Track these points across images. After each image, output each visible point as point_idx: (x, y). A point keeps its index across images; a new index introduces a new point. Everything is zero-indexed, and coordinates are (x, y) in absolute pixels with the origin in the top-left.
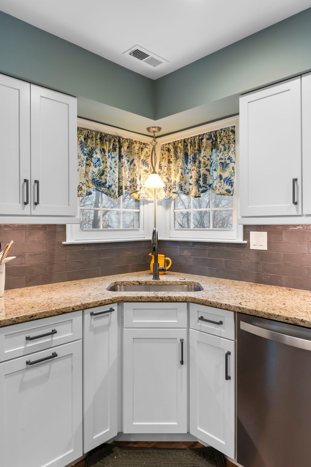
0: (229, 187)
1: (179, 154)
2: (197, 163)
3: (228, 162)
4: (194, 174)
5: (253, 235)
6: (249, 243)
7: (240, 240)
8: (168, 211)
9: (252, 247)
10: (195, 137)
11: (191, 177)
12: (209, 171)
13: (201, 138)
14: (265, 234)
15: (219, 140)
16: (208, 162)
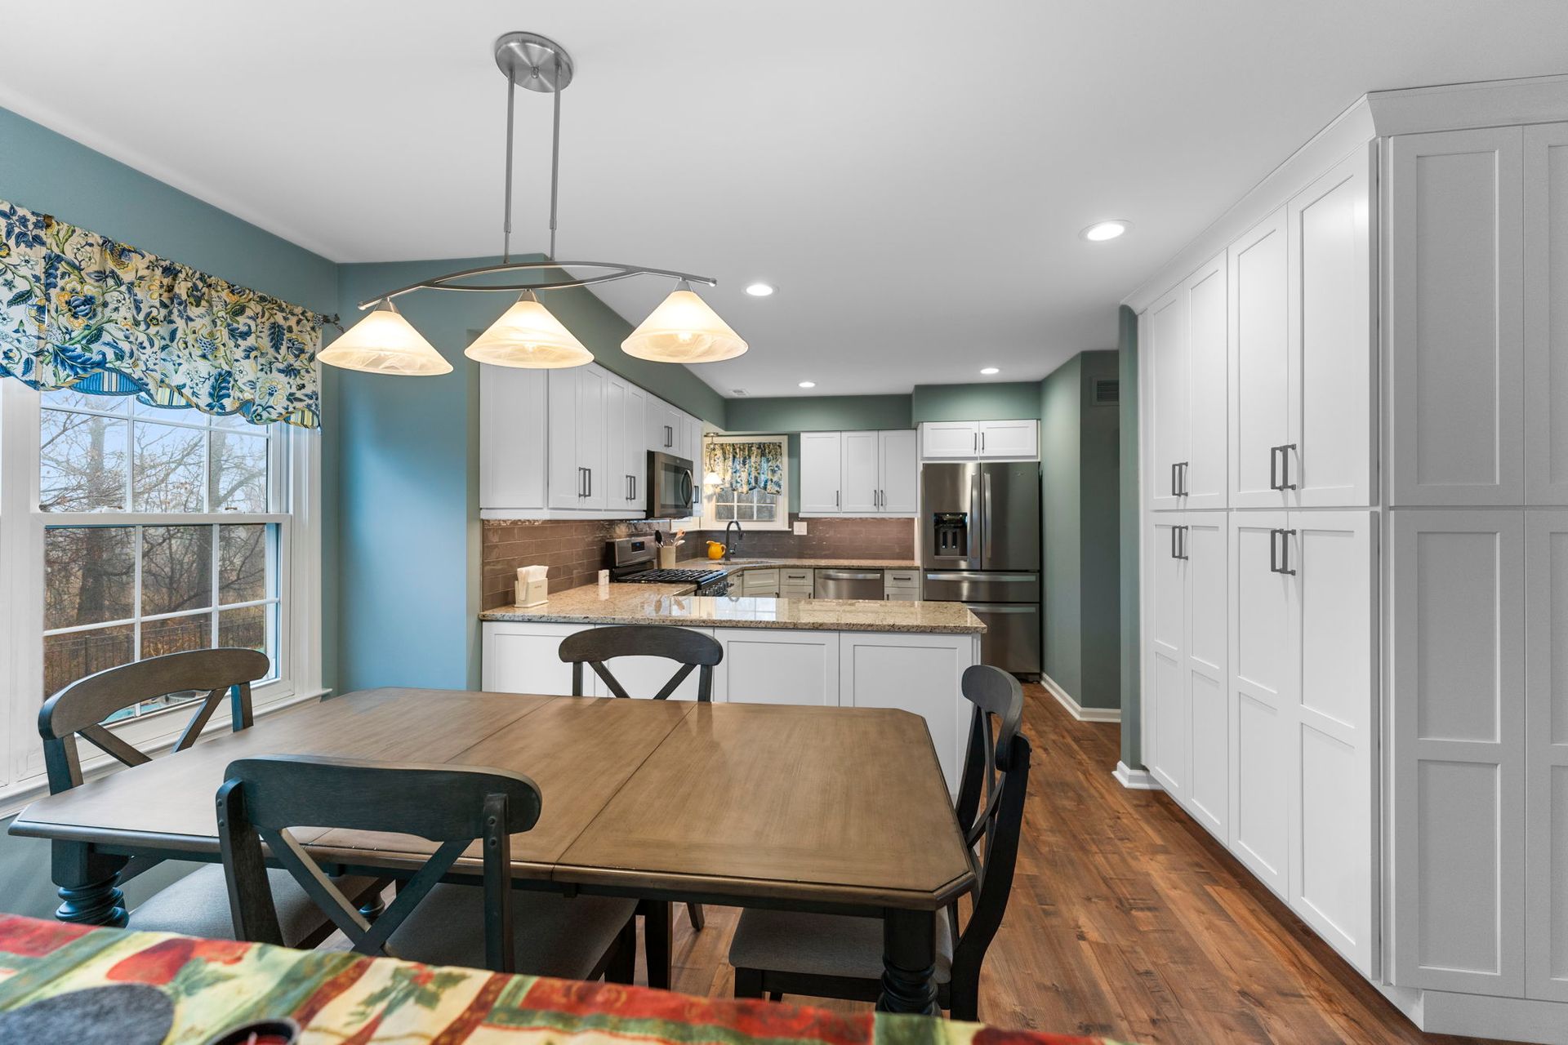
0: (778, 489)
1: (727, 456)
2: (747, 466)
3: (776, 469)
4: (744, 475)
5: (796, 524)
6: (793, 531)
7: (786, 528)
8: (710, 504)
9: (795, 533)
10: (744, 444)
11: (739, 477)
12: (759, 473)
13: (751, 446)
14: (805, 524)
15: (767, 451)
16: (758, 467)
